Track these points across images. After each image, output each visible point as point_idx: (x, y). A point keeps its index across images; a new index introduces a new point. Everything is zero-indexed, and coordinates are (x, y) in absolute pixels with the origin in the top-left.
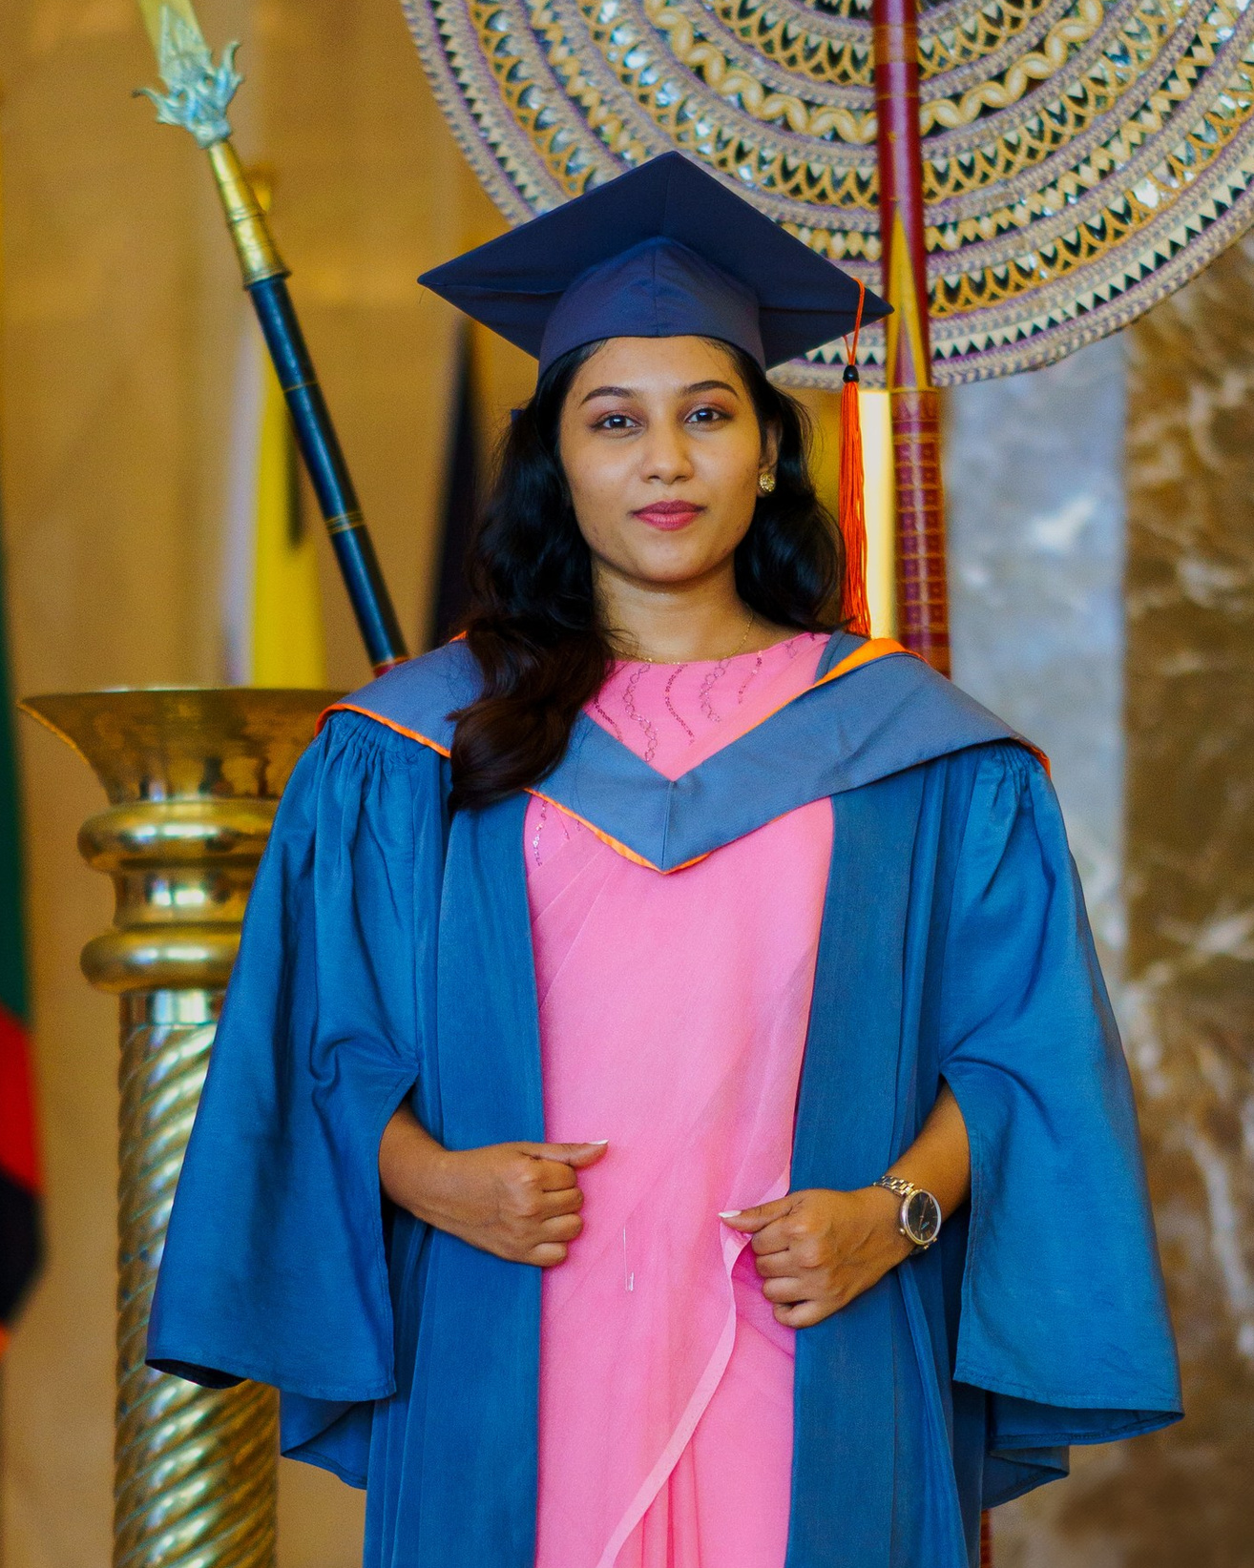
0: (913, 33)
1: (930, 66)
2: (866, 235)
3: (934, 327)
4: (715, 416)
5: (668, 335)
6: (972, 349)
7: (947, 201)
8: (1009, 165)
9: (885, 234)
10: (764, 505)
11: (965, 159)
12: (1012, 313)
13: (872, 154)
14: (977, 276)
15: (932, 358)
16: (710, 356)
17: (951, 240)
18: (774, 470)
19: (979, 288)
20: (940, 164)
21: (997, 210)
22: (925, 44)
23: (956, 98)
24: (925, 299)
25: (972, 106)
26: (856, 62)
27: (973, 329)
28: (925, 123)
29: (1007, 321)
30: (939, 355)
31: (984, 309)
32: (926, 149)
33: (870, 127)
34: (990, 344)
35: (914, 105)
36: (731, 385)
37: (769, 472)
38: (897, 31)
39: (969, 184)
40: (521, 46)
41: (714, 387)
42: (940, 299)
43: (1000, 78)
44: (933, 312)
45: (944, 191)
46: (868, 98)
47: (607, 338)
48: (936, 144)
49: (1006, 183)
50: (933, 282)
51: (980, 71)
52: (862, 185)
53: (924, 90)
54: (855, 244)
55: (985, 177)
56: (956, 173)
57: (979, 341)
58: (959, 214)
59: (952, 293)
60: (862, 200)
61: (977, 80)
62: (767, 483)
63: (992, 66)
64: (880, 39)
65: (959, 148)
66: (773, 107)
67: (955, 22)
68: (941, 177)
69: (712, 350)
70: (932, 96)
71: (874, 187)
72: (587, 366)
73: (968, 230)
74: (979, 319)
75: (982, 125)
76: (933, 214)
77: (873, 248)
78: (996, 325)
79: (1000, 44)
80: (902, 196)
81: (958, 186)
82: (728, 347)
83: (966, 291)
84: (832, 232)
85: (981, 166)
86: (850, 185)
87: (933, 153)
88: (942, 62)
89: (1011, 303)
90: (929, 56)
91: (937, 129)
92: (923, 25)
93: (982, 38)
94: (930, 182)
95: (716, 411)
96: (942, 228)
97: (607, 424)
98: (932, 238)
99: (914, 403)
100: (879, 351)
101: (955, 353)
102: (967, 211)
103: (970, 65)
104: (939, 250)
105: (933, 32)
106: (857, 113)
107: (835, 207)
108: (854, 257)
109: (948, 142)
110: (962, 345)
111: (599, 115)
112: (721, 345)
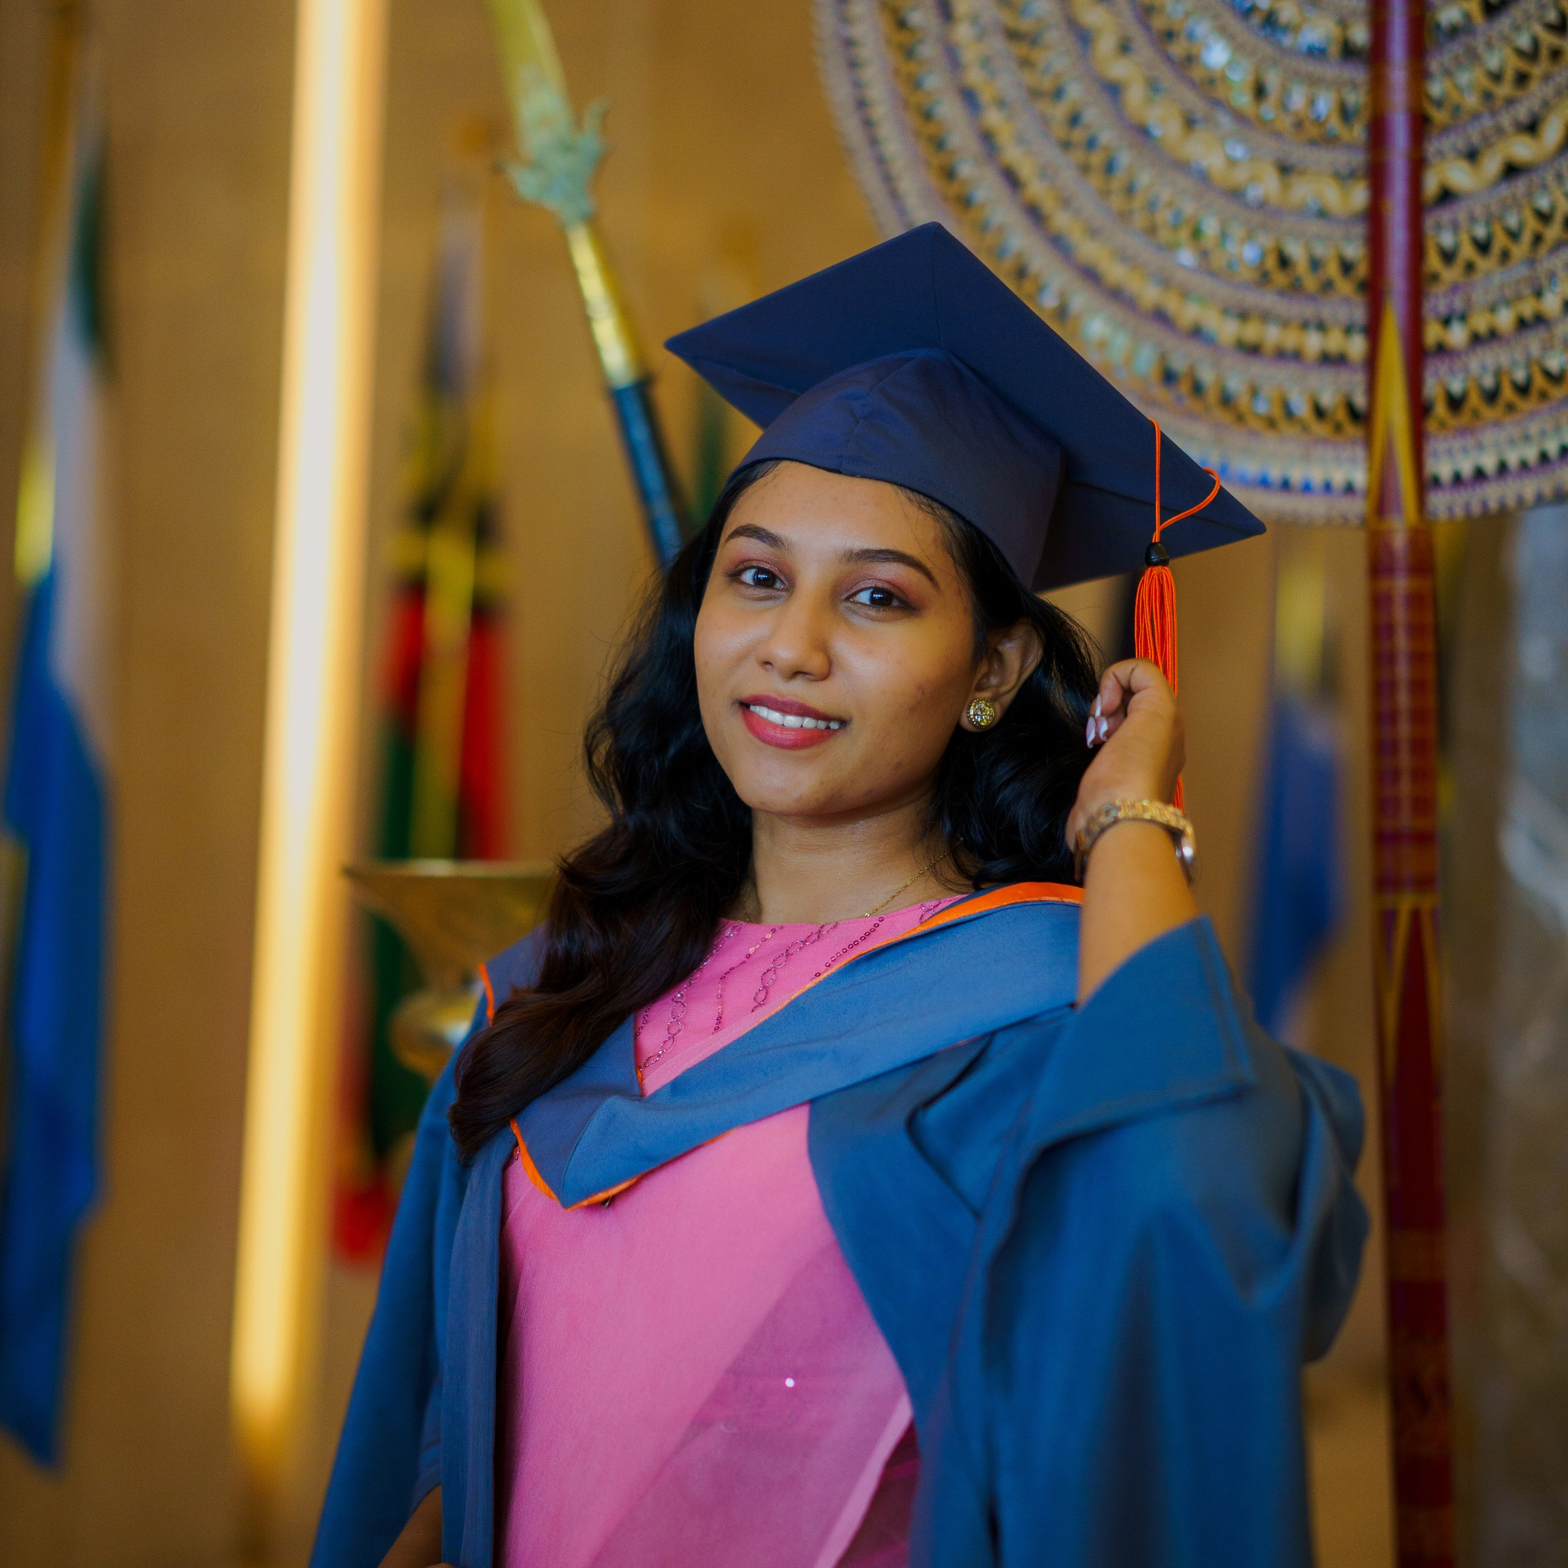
0: (1419, 74)
1: (1439, 116)
2: (1348, 330)
3: (1430, 447)
6: (1480, 475)
7: (1455, 288)
8: (1538, 239)
9: (1373, 331)
11: (1480, 232)
12: (1534, 429)
13: (1359, 230)
14: (1488, 382)
15: (1425, 484)
17: (1456, 336)
19: (1491, 396)
20: (1447, 240)
21: (1519, 297)
22: (1436, 88)
23: (1472, 156)
24: (1420, 410)
25: (1492, 165)
26: (1347, 115)
27: (1480, 446)
28: (1431, 185)
29: (1527, 438)
30: (1436, 482)
31: (1497, 424)
32: (1429, 222)
33: (1359, 196)
34: (1503, 468)
35: (1418, 166)
36: (928, 564)
38: (1398, 74)
39: (1483, 264)
40: (950, 110)
42: (1441, 409)
43: (1532, 127)
44: (1431, 426)
45: (1450, 275)
46: (1359, 159)
47: (780, 460)
48: (1445, 215)
49: (1532, 262)
50: (1432, 388)
51: (1506, 121)
52: (1346, 267)
53: (1431, 148)
54: (1335, 342)
55: (1505, 256)
56: (1468, 251)
57: (1489, 463)
58: (1468, 302)
59: (1455, 403)
60: (1345, 287)
61: (1500, 131)
63: (1522, 112)
64: (1378, 85)
65: (1473, 219)
67: (1473, 56)
68: (1448, 257)
69: (913, 511)
70: (1441, 154)
71: (1362, 270)
72: (748, 491)
73: (1481, 322)
74: (1489, 436)
75: (1505, 191)
76: (1437, 302)
77: (1357, 347)
78: (1512, 442)
79: (1534, 86)
80: (1397, 283)
81: (1470, 267)
83: (1474, 400)
84: (1305, 325)
85: (1500, 241)
86: (1332, 270)
87: (1439, 227)
88: (1457, 110)
89: (1532, 414)
90: (1439, 103)
91: (1447, 196)
92: (1434, 65)
93: (1509, 75)
94: (1433, 261)
96: (1446, 322)
97: (749, 578)
98: (1433, 333)
99: (1399, 541)
100: (1360, 477)
101: (1457, 480)
102: (1479, 296)
103: (1493, 113)
104: (1442, 349)
105: (1448, 73)
106: (1344, 178)
107: (1311, 298)
108: (1332, 360)
109: (1460, 212)
110: (1467, 468)
111: (1037, 189)
112: (932, 508)
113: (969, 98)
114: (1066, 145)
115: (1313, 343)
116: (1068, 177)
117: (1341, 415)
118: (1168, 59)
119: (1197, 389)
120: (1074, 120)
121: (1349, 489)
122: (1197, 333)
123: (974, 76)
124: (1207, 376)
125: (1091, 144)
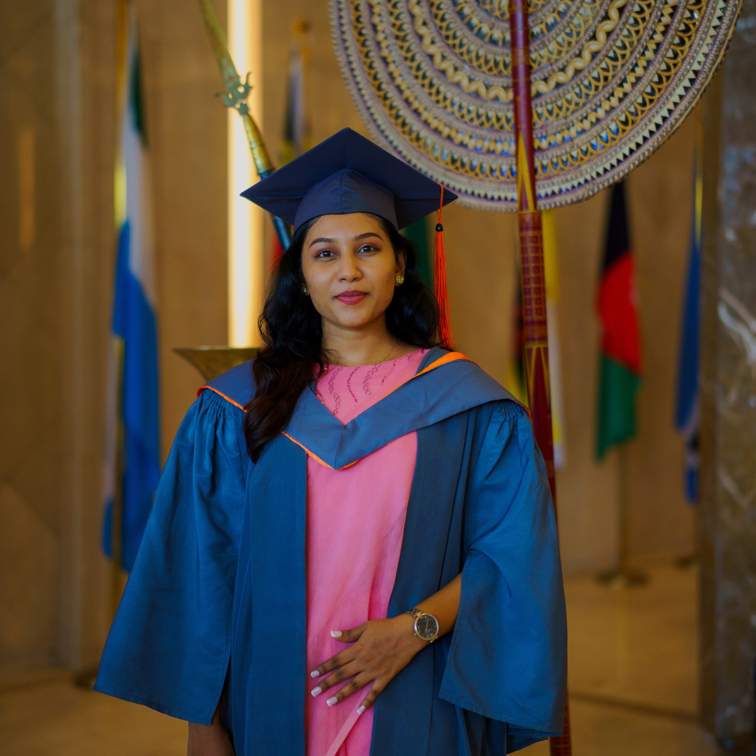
0: (527, 52)
1: (535, 66)
2: (510, 143)
3: (538, 183)
4: (372, 249)
5: (348, 213)
6: (554, 193)
7: (542, 127)
8: (568, 109)
9: (517, 142)
10: (398, 290)
11: (550, 107)
12: (569, 177)
13: (511, 107)
14: (555, 160)
15: (536, 198)
16: (368, 221)
17: (544, 144)
18: (404, 273)
19: (556, 165)
20: (539, 110)
21: (563, 130)
22: (534, 56)
23: (546, 80)
24: (533, 171)
25: (552, 83)
26: (506, 66)
27: (553, 184)
28: (533, 91)
29: (567, 180)
30: (540, 197)
31: (558, 175)
32: (533, 104)
33: (511, 95)
34: (560, 191)
35: (529, 84)
36: (379, 235)
37: (401, 274)
38: (521, 52)
39: (551, 119)
40: (378, 65)
41: (370, 236)
42: (540, 170)
43: (563, 70)
44: (537, 177)
45: (541, 122)
46: (509, 81)
47: (320, 216)
48: (538, 101)
49: (566, 118)
50: (537, 164)
51: (555, 67)
52: (508, 120)
53: (533, 77)
54: (505, 147)
55: (558, 115)
56: (546, 114)
57: (556, 189)
58: (547, 133)
59: (545, 168)
60: (508, 127)
61: (554, 71)
62: (400, 280)
63: (560, 65)
64: (514, 54)
65: (547, 103)
66: (473, 87)
67: (545, 46)
68: (540, 116)
69: (369, 219)
70: (536, 79)
71: (513, 122)
72: (312, 229)
73: (551, 139)
74: (556, 180)
75: (556, 92)
76: (537, 133)
77: (512, 149)
78: (563, 182)
79: (563, 54)
80: (523, 126)
81: (547, 120)
82: (378, 217)
83: (551, 167)
84: (496, 141)
85: (556, 111)
86: (503, 121)
87: (536, 105)
88: (540, 64)
89: (569, 172)
90: (534, 61)
91: (539, 95)
92: (532, 48)
93: (555, 52)
94: (535, 118)
95: (372, 247)
96: (541, 139)
97: (322, 255)
98: (537, 143)
99: (528, 218)
100: (515, 195)
101: (547, 195)
102: (550, 131)
103: (551, 65)
104: (540, 149)
105: (536, 50)
106: (506, 88)
107: (497, 131)
108: (504, 154)
109: (542, 100)
110: (549, 192)
111: (407, 93)
113: (385, 60)
114: (416, 77)
115: (499, 147)
116: (417, 88)
117: (509, 173)
118: (448, 45)
119: (463, 165)
120: (418, 68)
121: (513, 200)
122: (462, 145)
123: (385, 53)
124: (466, 160)
125: (424, 77)
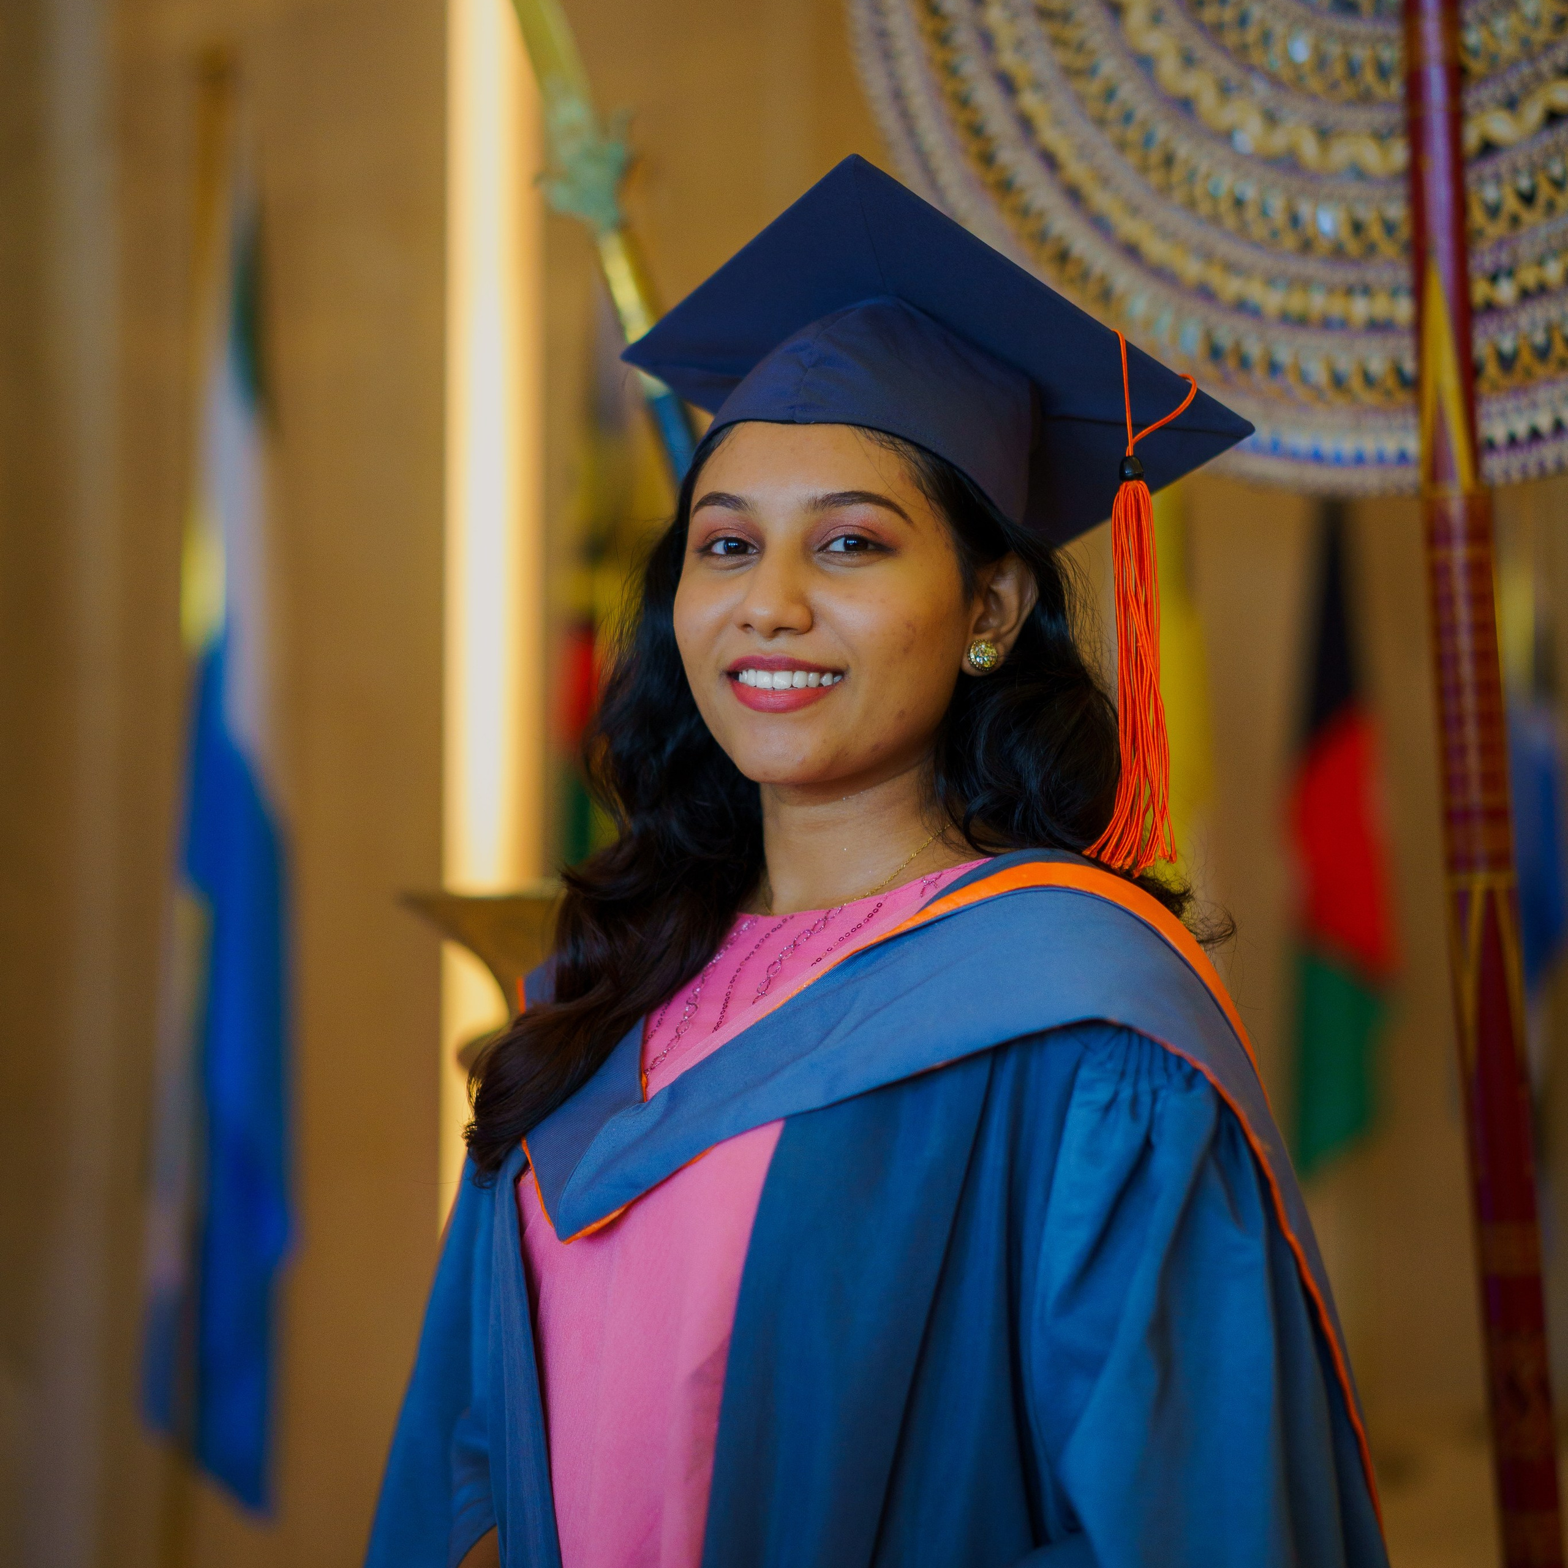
0: (1455, 26)
1: (1477, 66)
2: (1394, 293)
3: (1483, 409)
5: (807, 423)
6: (1535, 435)
7: (1500, 243)
9: (1419, 292)
11: (1524, 183)
13: (1400, 190)
14: (1539, 338)
15: (1479, 448)
16: (867, 456)
17: (1506, 292)
19: (1543, 353)
20: (1490, 193)
21: (1566, 249)
22: (1473, 37)
23: (1511, 104)
24: (1470, 371)
25: (1533, 113)
26: (1383, 72)
27: (1534, 405)
28: (1472, 138)
30: (1491, 445)
31: (1551, 381)
32: (1471, 176)
33: (1399, 154)
34: (1559, 427)
35: (1457, 119)
36: (898, 501)
38: (1431, 27)
39: (1528, 217)
40: (986, 96)
42: (1492, 370)
44: (1484, 387)
45: (1495, 230)
46: (1397, 116)
47: (734, 424)
48: (1486, 169)
50: (1482, 348)
51: (1545, 66)
52: (1389, 228)
53: (1470, 100)
54: (1381, 306)
55: (1551, 207)
56: (1512, 204)
57: (1544, 422)
58: (1515, 257)
59: (1507, 362)
60: (1389, 249)
61: (1539, 78)
62: (982, 655)
63: (1561, 57)
64: (1412, 39)
65: (1515, 171)
66: (1279, 141)
67: (1510, 7)
68: (1493, 211)
69: (874, 448)
70: (1479, 105)
71: (1405, 232)
72: (708, 463)
73: (1529, 277)
74: (1543, 395)
75: (1547, 139)
76: (1483, 258)
77: (1403, 310)
78: (1565, 403)
80: (1441, 241)
81: (1515, 221)
82: (908, 448)
83: (1526, 357)
84: (1349, 291)
85: (1545, 191)
86: (1375, 232)
87: (1481, 180)
88: (1493, 59)
90: (1475, 53)
91: (1489, 148)
92: (1469, 14)
93: (1547, 20)
94: (1477, 217)
96: (1494, 279)
98: (1480, 291)
99: (1455, 510)
100: (1413, 445)
101: (1513, 441)
102: (1526, 249)
103: (1532, 58)
104: (1491, 307)
105: (1484, 21)
106: (1382, 136)
107: (1355, 263)
108: (1377, 327)
109: (1502, 164)
110: (1521, 428)
111: (1075, 169)
112: (894, 444)
113: (1006, 82)
114: (1101, 122)
115: (1360, 309)
116: (1106, 155)
117: (1391, 382)
118: (1201, 27)
119: (1244, 363)
120: (1108, 97)
121: (1403, 458)
122: (1242, 307)
123: (1008, 59)
124: (1254, 349)
125: (1126, 120)
